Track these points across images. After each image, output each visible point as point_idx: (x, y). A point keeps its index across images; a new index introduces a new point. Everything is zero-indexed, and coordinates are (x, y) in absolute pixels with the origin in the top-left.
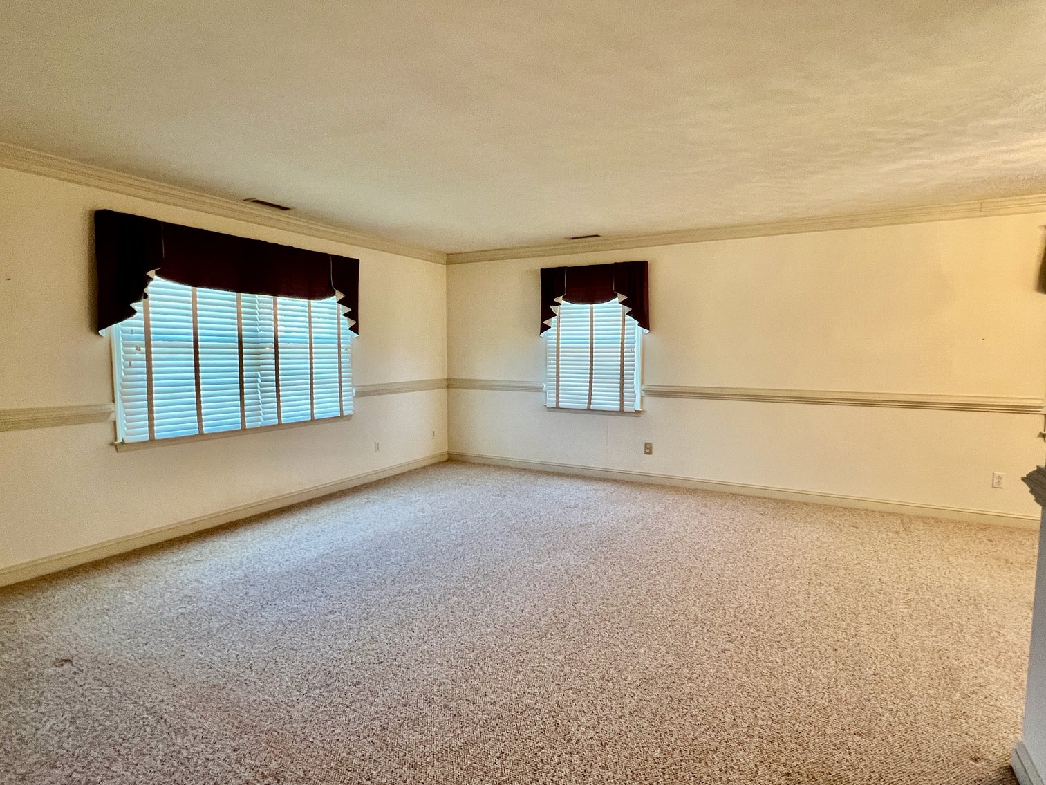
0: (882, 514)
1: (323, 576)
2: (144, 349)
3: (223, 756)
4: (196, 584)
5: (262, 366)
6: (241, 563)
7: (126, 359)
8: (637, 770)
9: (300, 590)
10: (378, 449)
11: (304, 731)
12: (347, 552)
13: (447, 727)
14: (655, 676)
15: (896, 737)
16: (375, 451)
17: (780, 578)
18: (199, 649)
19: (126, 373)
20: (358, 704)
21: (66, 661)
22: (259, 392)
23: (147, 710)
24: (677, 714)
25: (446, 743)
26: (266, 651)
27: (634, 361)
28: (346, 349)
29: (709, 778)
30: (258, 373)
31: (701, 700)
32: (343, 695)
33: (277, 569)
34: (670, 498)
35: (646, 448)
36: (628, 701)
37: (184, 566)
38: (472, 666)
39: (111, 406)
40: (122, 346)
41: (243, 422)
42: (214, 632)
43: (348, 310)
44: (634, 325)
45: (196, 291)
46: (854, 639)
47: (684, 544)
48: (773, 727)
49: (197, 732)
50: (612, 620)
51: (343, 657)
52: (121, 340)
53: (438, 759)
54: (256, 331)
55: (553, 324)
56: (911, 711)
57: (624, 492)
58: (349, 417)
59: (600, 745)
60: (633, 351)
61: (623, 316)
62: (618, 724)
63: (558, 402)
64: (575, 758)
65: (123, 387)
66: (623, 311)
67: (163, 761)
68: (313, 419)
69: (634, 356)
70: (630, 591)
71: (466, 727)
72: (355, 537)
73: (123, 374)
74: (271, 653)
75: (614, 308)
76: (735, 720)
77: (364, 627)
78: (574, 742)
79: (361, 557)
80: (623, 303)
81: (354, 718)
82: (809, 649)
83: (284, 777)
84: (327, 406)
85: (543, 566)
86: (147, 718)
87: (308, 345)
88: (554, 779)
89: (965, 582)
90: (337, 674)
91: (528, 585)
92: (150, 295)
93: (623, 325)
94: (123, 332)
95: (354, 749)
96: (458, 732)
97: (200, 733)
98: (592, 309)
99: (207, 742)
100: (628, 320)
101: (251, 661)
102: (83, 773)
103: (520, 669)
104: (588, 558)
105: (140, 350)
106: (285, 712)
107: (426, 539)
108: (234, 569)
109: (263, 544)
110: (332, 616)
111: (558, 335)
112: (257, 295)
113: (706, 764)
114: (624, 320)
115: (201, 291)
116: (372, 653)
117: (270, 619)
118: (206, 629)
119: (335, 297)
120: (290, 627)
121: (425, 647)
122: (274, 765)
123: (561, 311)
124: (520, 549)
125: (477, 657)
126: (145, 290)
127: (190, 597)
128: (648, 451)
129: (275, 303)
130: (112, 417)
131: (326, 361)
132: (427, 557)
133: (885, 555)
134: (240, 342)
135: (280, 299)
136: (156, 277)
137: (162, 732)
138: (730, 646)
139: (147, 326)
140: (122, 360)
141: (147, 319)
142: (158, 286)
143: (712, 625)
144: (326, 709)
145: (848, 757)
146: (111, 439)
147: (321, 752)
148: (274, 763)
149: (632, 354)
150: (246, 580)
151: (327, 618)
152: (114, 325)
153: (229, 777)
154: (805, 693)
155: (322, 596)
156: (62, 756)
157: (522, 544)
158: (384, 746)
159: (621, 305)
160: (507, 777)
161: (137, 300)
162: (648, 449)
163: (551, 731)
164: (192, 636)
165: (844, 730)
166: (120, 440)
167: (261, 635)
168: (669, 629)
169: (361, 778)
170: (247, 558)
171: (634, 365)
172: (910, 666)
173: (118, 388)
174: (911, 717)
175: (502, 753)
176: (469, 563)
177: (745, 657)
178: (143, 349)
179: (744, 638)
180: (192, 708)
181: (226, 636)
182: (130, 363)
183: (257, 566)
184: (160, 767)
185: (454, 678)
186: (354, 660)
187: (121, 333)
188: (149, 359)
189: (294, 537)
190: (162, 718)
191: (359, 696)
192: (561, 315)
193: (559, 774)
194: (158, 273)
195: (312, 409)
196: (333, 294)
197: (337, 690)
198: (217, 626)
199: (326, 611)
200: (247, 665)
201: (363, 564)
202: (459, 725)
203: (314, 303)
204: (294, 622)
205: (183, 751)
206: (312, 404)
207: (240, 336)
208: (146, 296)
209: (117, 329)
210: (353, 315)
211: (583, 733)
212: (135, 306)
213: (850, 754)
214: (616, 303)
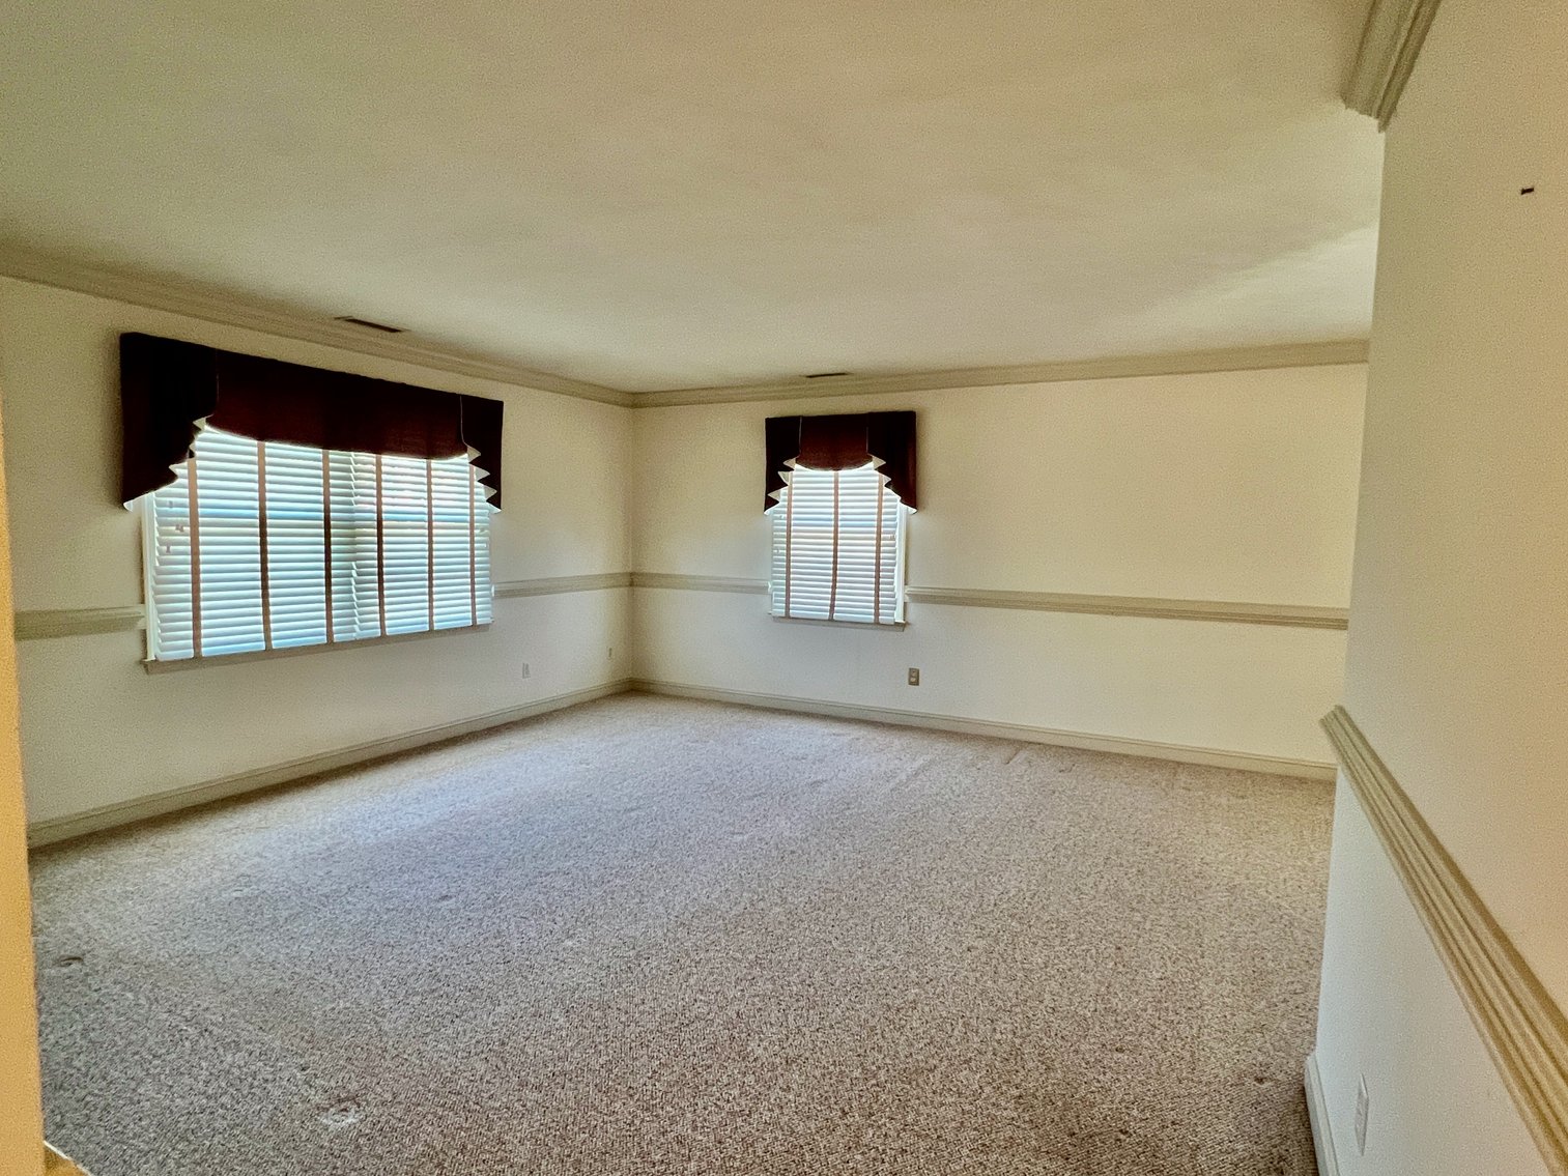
0: (1228, 771)
1: (438, 849)
2: (189, 528)
3: (286, 1075)
4: (257, 859)
5: (358, 554)
6: (323, 832)
7: (161, 543)
8: (826, 1092)
9: (404, 868)
10: (527, 673)
11: (396, 1046)
12: (473, 818)
13: (587, 1042)
14: (873, 980)
15: (1169, 1053)
16: (524, 677)
17: (1068, 857)
18: (258, 944)
19: (161, 563)
20: (471, 1014)
21: (74, 959)
22: (354, 590)
23: (187, 1021)
24: (891, 1027)
25: (584, 1060)
26: (351, 947)
27: (894, 552)
28: (482, 530)
29: (917, 1102)
30: (353, 563)
31: (927, 1009)
32: (452, 1003)
33: (372, 840)
34: (940, 747)
35: (911, 676)
36: (830, 1011)
37: (241, 836)
38: (629, 968)
39: (139, 609)
40: (156, 525)
41: (330, 634)
42: (281, 923)
43: (485, 474)
44: (895, 501)
45: (264, 447)
46: (1148, 935)
47: (947, 810)
48: (1013, 1042)
49: (254, 1046)
50: (827, 910)
51: (456, 955)
52: (156, 515)
53: (570, 1080)
54: (350, 503)
55: (782, 497)
56: (1196, 1024)
57: (879, 738)
58: (485, 627)
59: (784, 1063)
60: (893, 539)
61: (880, 488)
62: (813, 1038)
63: (788, 608)
64: (751, 1079)
65: (158, 582)
66: (880, 482)
67: (207, 1083)
68: (431, 630)
69: (894, 545)
70: (859, 872)
71: (612, 1042)
72: (486, 797)
73: (157, 564)
74: (359, 949)
75: (867, 477)
76: (966, 1033)
77: (489, 917)
78: (751, 1059)
79: (493, 825)
80: (881, 469)
81: (465, 1031)
82: (1083, 947)
83: (367, 1101)
84: (453, 611)
85: (746, 837)
86: (186, 1030)
87: (426, 524)
88: (718, 1103)
89: (1316, 862)
90: (446, 976)
91: (721, 864)
92: (198, 453)
93: (880, 501)
94: (159, 504)
95: (461, 1068)
96: (601, 1047)
97: (256, 1048)
98: (836, 477)
99: (266, 1060)
100: (887, 494)
101: (330, 960)
102: (100, 1096)
103: (695, 970)
104: (809, 828)
105: (182, 530)
106: (373, 1023)
107: (588, 801)
108: (313, 840)
109: (354, 806)
110: (445, 903)
111: (789, 513)
112: (352, 453)
113: (918, 1085)
114: (881, 494)
115: (272, 447)
116: (498, 951)
117: (359, 906)
118: (270, 919)
119: (466, 455)
120: (386, 917)
121: (569, 943)
122: (354, 1086)
123: (794, 479)
124: (717, 815)
125: (638, 955)
126: (191, 447)
127: (249, 876)
128: (913, 680)
129: (379, 464)
130: (140, 625)
131: (452, 546)
132: (586, 826)
133: (1218, 828)
134: (327, 520)
135: (386, 459)
136: (207, 427)
137: (206, 1047)
138: (981, 943)
139: (193, 497)
140: (157, 544)
141: (193, 487)
142: (209, 439)
143: (962, 917)
144: (428, 1019)
145: (1101, 1077)
146: (138, 655)
147: (417, 1071)
148: (355, 1084)
149: (892, 542)
150: (329, 855)
151: (439, 906)
152: (146, 495)
153: (293, 1101)
154: (1066, 1001)
155: (432, 877)
156: (72, 1075)
157: (721, 809)
158: (501, 1064)
159: (877, 473)
160: (658, 1100)
161: (178, 459)
162: (914, 678)
163: (723, 1049)
164: (249, 928)
165: (1104, 1045)
166: (151, 657)
167: (346, 926)
168: (903, 921)
169: (467, 1102)
170: (332, 825)
171: (894, 558)
172: (1211, 969)
173: (149, 583)
174: (1195, 1031)
175: (655, 1072)
176: (644, 834)
177: (998, 956)
178: (187, 529)
179: (1001, 933)
180: (248, 1017)
181: (297, 927)
182: (168, 548)
183: (345, 836)
184: (203, 1089)
185: (604, 981)
186: (470, 959)
187: (155, 506)
188: (195, 544)
189: (399, 798)
190: (206, 1030)
191: (473, 1004)
192: (794, 486)
193: (726, 1096)
194: (211, 422)
195: (431, 615)
196: (465, 450)
197: (445, 996)
198: (285, 914)
199: (438, 896)
200: (324, 965)
201: (493, 834)
202: (603, 1039)
203: (435, 463)
204: (393, 910)
205: (234, 1070)
206: (431, 608)
207: (327, 511)
208: (192, 455)
209: (150, 501)
210: (493, 481)
211: (765, 1049)
212: (175, 468)
213: (1104, 1073)
214: (870, 469)
